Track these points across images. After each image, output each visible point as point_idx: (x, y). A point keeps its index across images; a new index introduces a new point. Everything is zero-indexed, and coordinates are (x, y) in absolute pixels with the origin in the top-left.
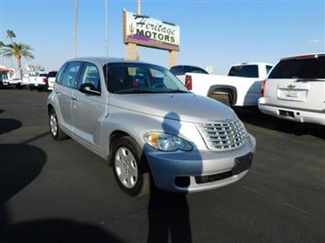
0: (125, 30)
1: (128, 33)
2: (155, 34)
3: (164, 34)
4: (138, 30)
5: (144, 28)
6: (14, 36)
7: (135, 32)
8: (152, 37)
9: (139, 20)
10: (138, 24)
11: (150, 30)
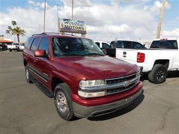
0: (59, 26)
1: (61, 27)
2: (74, 27)
3: (78, 27)
4: (65, 26)
5: (68, 25)
6: (16, 24)
7: (64, 27)
8: (72, 28)
9: (66, 21)
10: (65, 23)
11: (71, 25)
